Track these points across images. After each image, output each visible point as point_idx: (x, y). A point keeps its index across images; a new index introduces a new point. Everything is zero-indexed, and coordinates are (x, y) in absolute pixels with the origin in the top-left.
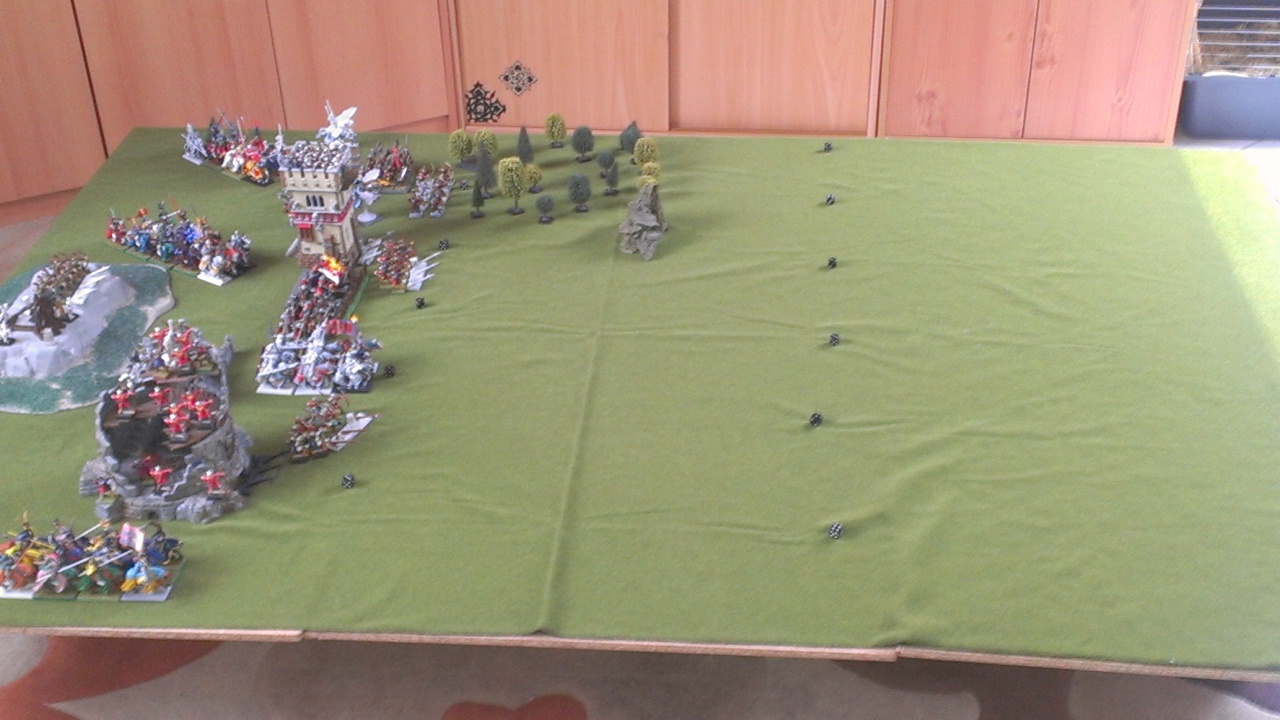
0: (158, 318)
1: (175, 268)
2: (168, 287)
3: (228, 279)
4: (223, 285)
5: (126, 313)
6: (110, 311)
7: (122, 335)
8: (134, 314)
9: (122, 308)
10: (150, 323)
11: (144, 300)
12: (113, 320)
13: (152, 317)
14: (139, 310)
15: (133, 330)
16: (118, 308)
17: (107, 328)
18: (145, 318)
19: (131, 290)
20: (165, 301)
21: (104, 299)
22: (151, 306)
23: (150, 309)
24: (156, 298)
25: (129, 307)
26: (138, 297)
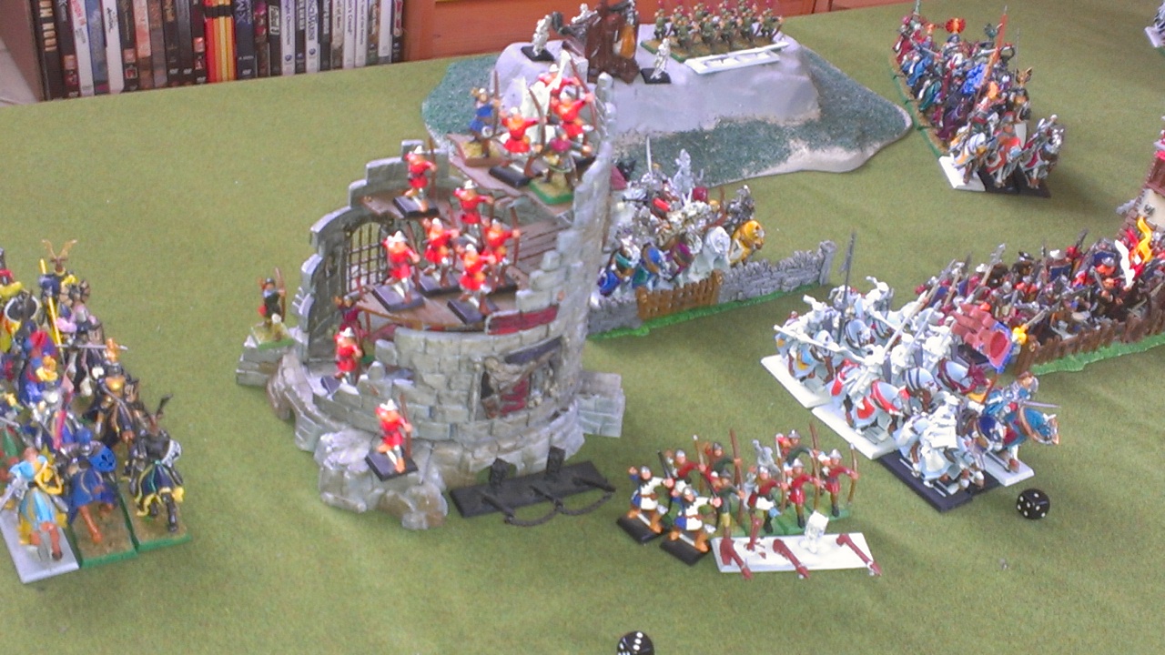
0: (802, 171)
1: (926, 130)
2: (878, 145)
3: (978, 185)
4: (959, 190)
5: (762, 132)
6: (740, 112)
7: (712, 156)
8: (770, 140)
9: (764, 123)
10: (781, 168)
11: (812, 133)
12: (729, 129)
13: (793, 163)
14: (786, 142)
15: (741, 161)
16: (759, 119)
17: (704, 132)
18: (782, 158)
19: (812, 112)
20: (841, 155)
21: (747, 92)
22: (812, 147)
23: (805, 151)
24: (833, 143)
25: (776, 128)
26: (810, 125)
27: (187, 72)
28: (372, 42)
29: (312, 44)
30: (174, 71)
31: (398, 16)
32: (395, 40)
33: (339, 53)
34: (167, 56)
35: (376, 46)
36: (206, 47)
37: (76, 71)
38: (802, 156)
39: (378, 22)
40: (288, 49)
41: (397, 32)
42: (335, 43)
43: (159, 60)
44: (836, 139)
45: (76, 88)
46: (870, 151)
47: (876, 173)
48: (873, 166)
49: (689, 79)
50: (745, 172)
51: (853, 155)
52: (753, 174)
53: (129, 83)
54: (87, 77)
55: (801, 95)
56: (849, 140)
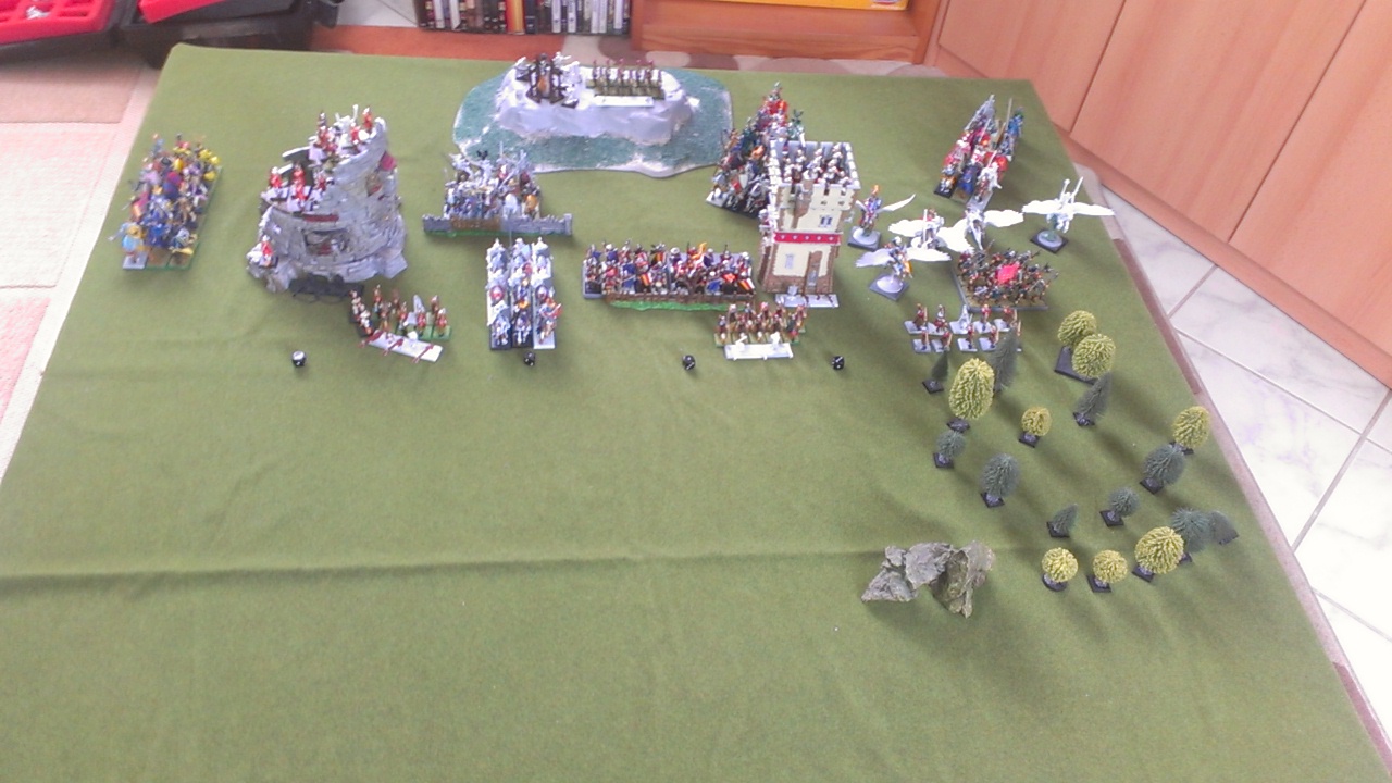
0: (632, 171)
6: (616, 132)
7: (584, 153)
8: (624, 151)
9: (628, 140)
10: (622, 167)
11: (651, 152)
12: (605, 140)
13: (629, 166)
14: (633, 153)
15: (599, 159)
16: (627, 137)
17: (588, 139)
18: (625, 162)
19: (664, 140)
20: (657, 168)
21: (625, 121)
22: (644, 160)
23: (640, 161)
24: (660, 160)
25: (633, 144)
26: (655, 147)
27: (495, 20)
28: (610, 19)
29: (572, 15)
30: (487, 19)
31: (626, 6)
32: (624, 20)
33: (589, 22)
34: (484, 9)
35: (612, 22)
36: (507, 8)
37: (433, 11)
38: (637, 163)
39: (614, 8)
40: (556, 16)
41: (626, 16)
42: (586, 17)
43: (479, 12)
44: (665, 158)
45: (433, 19)
46: (684, 169)
47: (674, 182)
48: (678, 177)
49: (590, 107)
50: (598, 166)
51: (666, 168)
52: (602, 168)
53: (462, 21)
54: (439, 15)
55: (657, 128)
56: (672, 160)
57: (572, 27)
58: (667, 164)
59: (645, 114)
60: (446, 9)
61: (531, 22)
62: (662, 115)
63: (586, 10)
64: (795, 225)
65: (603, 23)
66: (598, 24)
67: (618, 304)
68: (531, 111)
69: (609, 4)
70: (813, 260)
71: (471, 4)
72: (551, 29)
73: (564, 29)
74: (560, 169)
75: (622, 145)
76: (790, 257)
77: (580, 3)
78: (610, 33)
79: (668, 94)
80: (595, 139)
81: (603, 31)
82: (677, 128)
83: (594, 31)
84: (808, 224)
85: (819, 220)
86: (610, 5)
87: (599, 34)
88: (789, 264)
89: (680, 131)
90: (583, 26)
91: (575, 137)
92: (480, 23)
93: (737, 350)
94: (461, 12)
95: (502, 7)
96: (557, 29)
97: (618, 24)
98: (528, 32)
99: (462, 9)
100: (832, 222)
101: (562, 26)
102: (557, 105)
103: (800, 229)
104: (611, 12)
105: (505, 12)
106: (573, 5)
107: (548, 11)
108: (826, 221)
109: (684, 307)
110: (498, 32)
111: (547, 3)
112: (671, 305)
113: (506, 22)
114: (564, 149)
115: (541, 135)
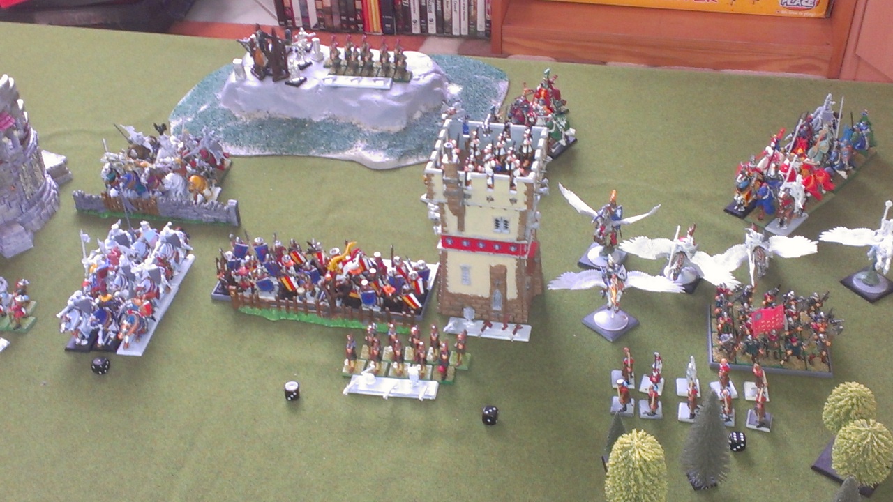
0: (352, 161)
7: (300, 136)
8: (346, 138)
9: (354, 126)
10: (340, 155)
11: (375, 142)
13: (349, 154)
14: (355, 140)
15: (315, 145)
16: (354, 122)
17: (311, 122)
18: (343, 150)
19: (397, 127)
20: (378, 157)
21: (353, 104)
22: (366, 148)
23: (360, 149)
24: (384, 150)
25: (360, 130)
26: (383, 135)
27: (352, 19)
28: (472, 21)
29: (431, 15)
30: (344, 18)
31: (489, 7)
32: (487, 22)
33: (450, 23)
34: (340, 7)
35: (475, 23)
36: (363, 7)
37: (291, 8)
39: (475, 8)
40: (415, 16)
41: (489, 16)
42: (447, 17)
43: (335, 10)
44: (390, 150)
45: (292, 17)
46: (412, 161)
47: (395, 175)
48: (402, 171)
49: (318, 87)
50: (313, 152)
51: (387, 159)
52: (317, 155)
53: (319, 20)
54: (297, 13)
55: (390, 113)
56: (399, 150)
57: (432, 29)
58: (390, 154)
59: (377, 97)
60: (304, 7)
61: (388, 21)
62: (398, 99)
63: (445, 9)
64: (461, 226)
65: (465, 24)
66: (459, 26)
67: (247, 310)
68: (250, 88)
69: (469, 4)
70: (498, 277)
71: (327, 2)
72: (410, 29)
73: (424, 30)
74: (267, 153)
75: (346, 131)
76: (465, 269)
77: (439, 2)
78: (472, 36)
79: (415, 77)
80: (318, 124)
81: (464, 32)
82: (417, 115)
83: (455, 33)
84: (478, 226)
85: (493, 224)
86: (472, 4)
87: (460, 36)
88: (466, 281)
89: (421, 119)
90: (444, 28)
91: (296, 119)
92: (337, 22)
93: (364, 382)
94: (317, 10)
95: (358, 5)
96: (416, 29)
97: (481, 26)
98: (386, 33)
99: (320, 7)
100: (510, 226)
101: (421, 27)
102: (283, 83)
103: (469, 233)
104: (473, 13)
105: (362, 11)
106: (433, 5)
107: (407, 11)
108: (502, 225)
109: (326, 322)
110: (356, 31)
111: (405, 2)
112: (312, 318)
113: (363, 22)
114: (279, 131)
115: (258, 116)
